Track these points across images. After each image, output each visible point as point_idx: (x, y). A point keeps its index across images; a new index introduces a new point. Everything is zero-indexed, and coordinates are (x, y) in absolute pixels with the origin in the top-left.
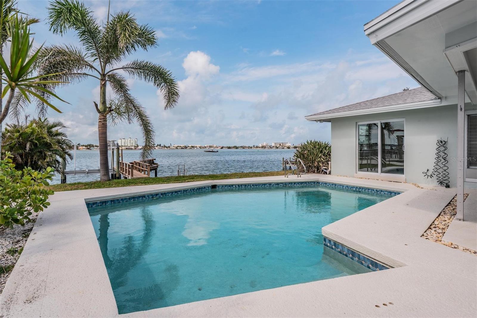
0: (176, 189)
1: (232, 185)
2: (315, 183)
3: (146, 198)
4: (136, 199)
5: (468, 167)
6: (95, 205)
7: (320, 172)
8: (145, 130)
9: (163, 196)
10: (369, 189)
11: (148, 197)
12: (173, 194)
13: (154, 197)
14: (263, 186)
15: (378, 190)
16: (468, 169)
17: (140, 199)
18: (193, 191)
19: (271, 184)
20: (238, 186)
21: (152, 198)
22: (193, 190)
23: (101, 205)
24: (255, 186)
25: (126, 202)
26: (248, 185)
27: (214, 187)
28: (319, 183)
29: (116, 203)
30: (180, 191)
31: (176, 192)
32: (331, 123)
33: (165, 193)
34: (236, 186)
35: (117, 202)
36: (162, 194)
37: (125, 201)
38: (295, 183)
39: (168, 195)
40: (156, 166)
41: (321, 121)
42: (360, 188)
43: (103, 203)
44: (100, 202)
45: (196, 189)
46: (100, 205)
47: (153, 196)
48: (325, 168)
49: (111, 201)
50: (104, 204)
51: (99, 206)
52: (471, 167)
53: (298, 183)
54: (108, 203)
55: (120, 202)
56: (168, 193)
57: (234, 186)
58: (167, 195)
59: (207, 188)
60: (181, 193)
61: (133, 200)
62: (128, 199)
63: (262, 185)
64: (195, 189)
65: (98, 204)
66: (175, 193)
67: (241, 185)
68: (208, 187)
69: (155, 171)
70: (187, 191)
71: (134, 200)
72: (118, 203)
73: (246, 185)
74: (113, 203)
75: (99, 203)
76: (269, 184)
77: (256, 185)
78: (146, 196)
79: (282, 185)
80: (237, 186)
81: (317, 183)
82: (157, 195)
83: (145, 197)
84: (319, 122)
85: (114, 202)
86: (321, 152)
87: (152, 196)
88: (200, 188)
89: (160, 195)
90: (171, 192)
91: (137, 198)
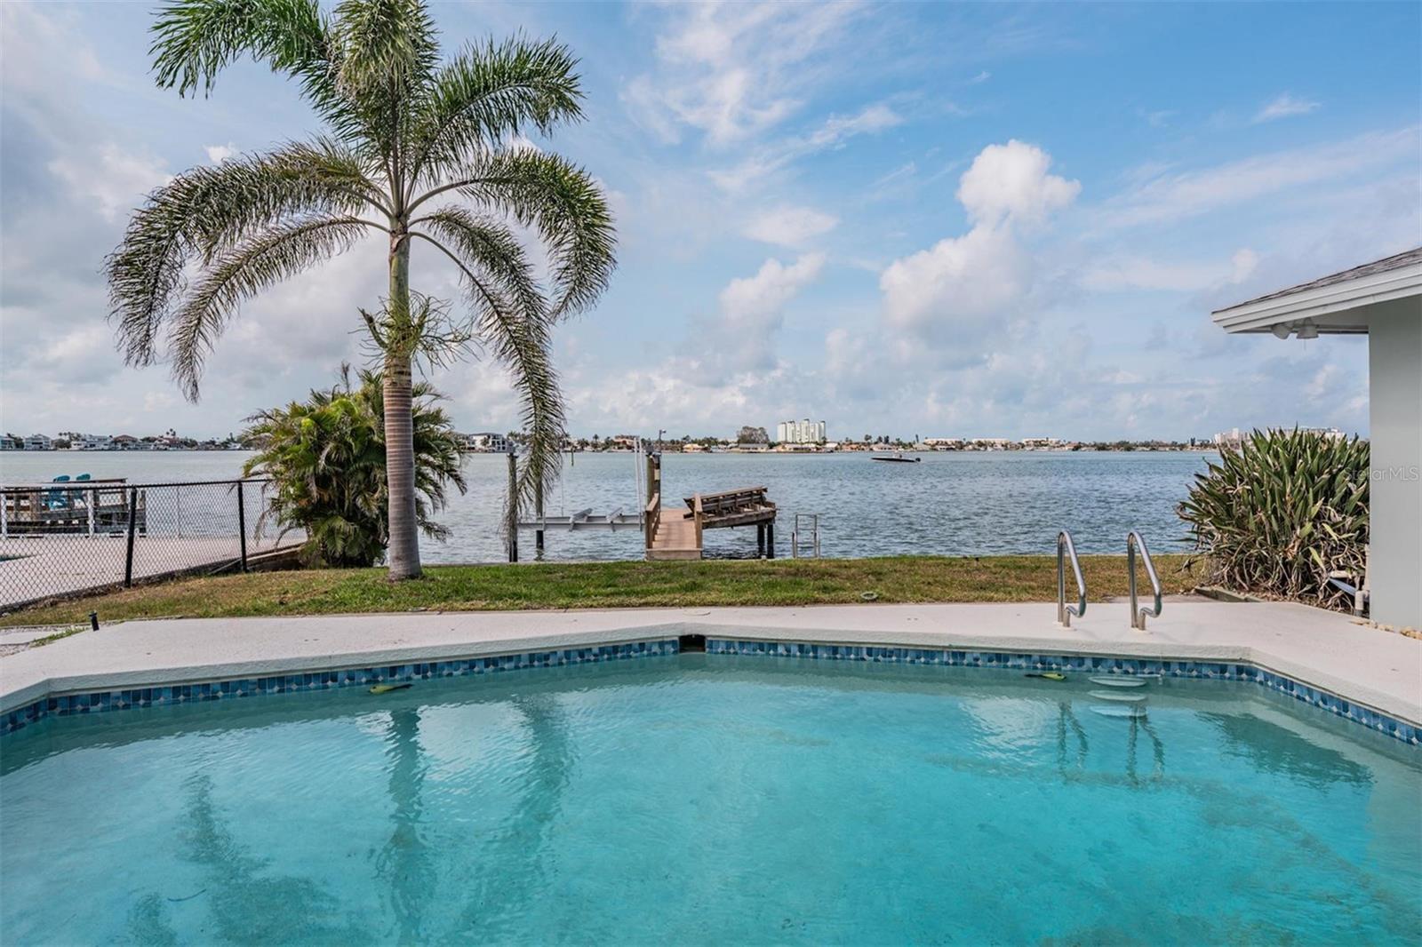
0: (488, 650)
1: (774, 645)
2: (1223, 669)
3: (342, 685)
4: (294, 687)
6: (100, 705)
7: (1314, 590)
9: (425, 677)
11: (351, 678)
12: (476, 669)
13: (380, 678)
14: (923, 660)
17: (312, 685)
18: (579, 659)
19: (963, 655)
20: (801, 648)
21: (368, 682)
22: (581, 654)
23: (126, 707)
24: (880, 657)
25: (244, 695)
26: (849, 649)
27: (692, 642)
28: (1252, 673)
29: (195, 700)
30: (510, 659)
31: (490, 661)
32: (1367, 336)
33: (433, 666)
34: (788, 650)
35: (201, 696)
36: (418, 669)
37: (239, 692)
38: (1098, 660)
39: (450, 675)
40: (769, 513)
41: (1305, 327)
43: (139, 700)
44: (123, 692)
45: (596, 650)
46: (121, 703)
47: (375, 676)
48: (1343, 574)
49: (176, 691)
50: (142, 702)
51: (116, 707)
53: (1119, 661)
54: (162, 699)
55: (217, 698)
56: (450, 664)
57: (781, 650)
58: (445, 672)
59: (655, 649)
60: (517, 667)
61: (276, 688)
62: (255, 683)
63: (914, 655)
64: (590, 649)
65: (112, 702)
66: (487, 666)
67: (815, 648)
68: (662, 644)
70: (547, 657)
71: (281, 691)
72: (207, 698)
73: (835, 650)
74: (182, 697)
75: (118, 698)
76: (954, 654)
77: (887, 653)
78: (340, 676)
79: (1023, 663)
80: (795, 650)
81: (1240, 670)
82: (393, 670)
83: (334, 679)
84: (1293, 336)
85: (188, 695)
86: (1328, 492)
87: (370, 677)
88: (615, 649)
89: (409, 672)
90: (464, 662)
91: (299, 684)
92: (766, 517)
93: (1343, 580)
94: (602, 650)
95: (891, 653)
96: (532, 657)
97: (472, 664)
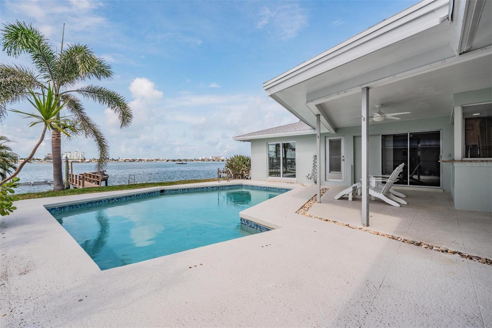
0: (130, 194)
1: (178, 190)
2: (239, 186)
3: (103, 203)
4: (94, 204)
5: (330, 172)
6: (54, 211)
7: (243, 178)
8: (100, 145)
9: (118, 200)
10: (274, 188)
11: (105, 201)
12: (127, 198)
13: (110, 201)
15: (280, 189)
16: (330, 173)
17: (97, 203)
18: (144, 195)
19: (208, 188)
20: (183, 190)
21: (108, 202)
22: (145, 194)
23: (59, 210)
25: (84, 206)
26: (190, 189)
27: (162, 191)
28: (242, 186)
29: (74, 208)
30: (133, 196)
31: (130, 196)
32: (250, 142)
33: (120, 198)
34: (180, 190)
35: (75, 207)
36: (117, 199)
37: (83, 206)
38: (225, 186)
39: (123, 199)
40: (106, 177)
41: (244, 141)
42: (269, 188)
43: (62, 208)
44: (59, 207)
45: (147, 193)
46: (58, 210)
47: (109, 201)
48: (247, 175)
49: (70, 206)
50: (63, 209)
51: (57, 211)
52: (331, 172)
53: (228, 186)
54: (67, 208)
55: (78, 207)
56: (123, 197)
57: (179, 190)
58: (122, 199)
59: (157, 193)
60: (134, 197)
61: (90, 204)
62: (86, 204)
64: (146, 193)
65: (56, 210)
66: (129, 197)
67: (185, 190)
68: (158, 192)
69: (105, 181)
70: (139, 195)
71: (91, 205)
72: (76, 207)
73: (188, 189)
74: (71, 208)
75: (57, 209)
76: (206, 188)
77: (196, 189)
78: (103, 201)
79: (216, 188)
80: (181, 190)
81: (241, 185)
82: (113, 199)
84: (242, 142)
85: (72, 207)
86: (245, 163)
87: (108, 201)
88: (150, 193)
89: (115, 199)
90: (125, 197)
91: (95, 203)
92: (106, 179)
93: (246, 176)
94: (148, 193)
95: (197, 189)
96: (137, 195)
97: (126, 197)
